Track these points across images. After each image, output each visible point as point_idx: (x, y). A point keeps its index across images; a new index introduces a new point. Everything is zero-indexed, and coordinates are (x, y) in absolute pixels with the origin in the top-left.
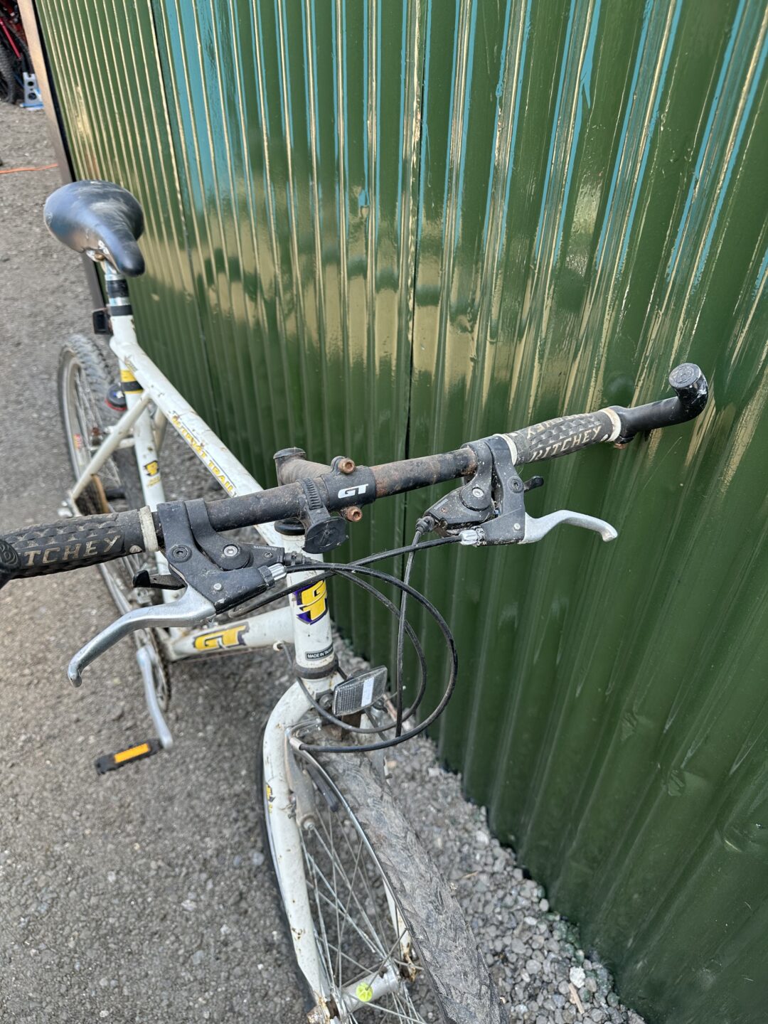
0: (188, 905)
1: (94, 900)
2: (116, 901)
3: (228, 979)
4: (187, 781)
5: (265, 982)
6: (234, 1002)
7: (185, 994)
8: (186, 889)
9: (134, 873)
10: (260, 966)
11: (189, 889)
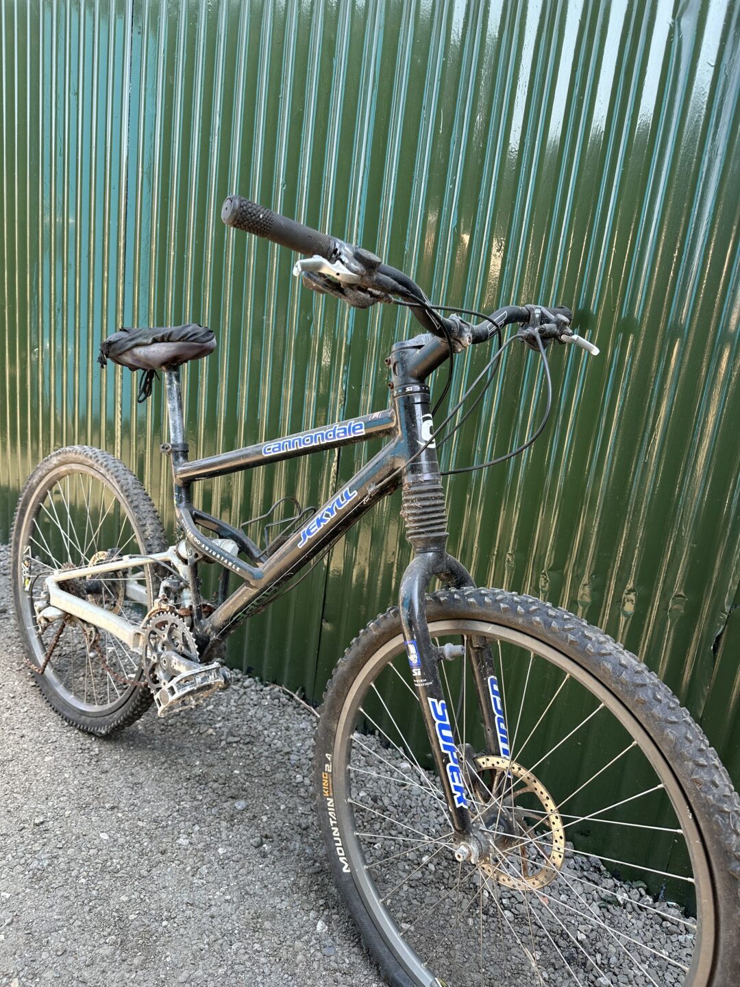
0: (183, 841)
1: (92, 852)
2: (115, 849)
3: (236, 877)
4: (150, 773)
5: (269, 874)
6: (249, 890)
7: (203, 892)
8: (176, 833)
9: (124, 830)
10: (261, 866)
11: (179, 833)
